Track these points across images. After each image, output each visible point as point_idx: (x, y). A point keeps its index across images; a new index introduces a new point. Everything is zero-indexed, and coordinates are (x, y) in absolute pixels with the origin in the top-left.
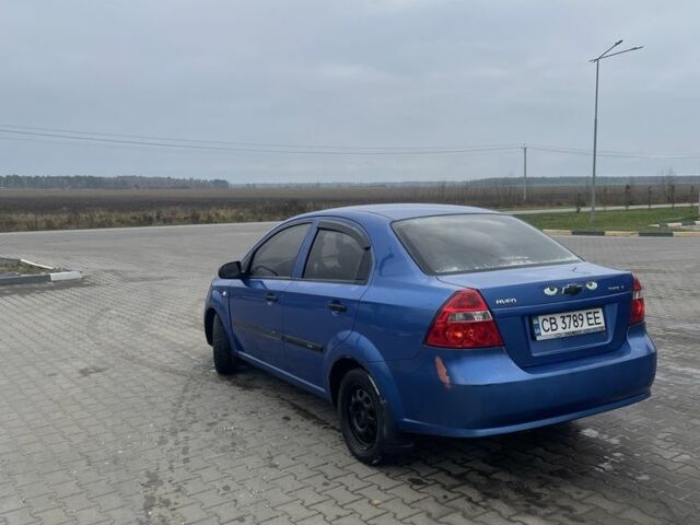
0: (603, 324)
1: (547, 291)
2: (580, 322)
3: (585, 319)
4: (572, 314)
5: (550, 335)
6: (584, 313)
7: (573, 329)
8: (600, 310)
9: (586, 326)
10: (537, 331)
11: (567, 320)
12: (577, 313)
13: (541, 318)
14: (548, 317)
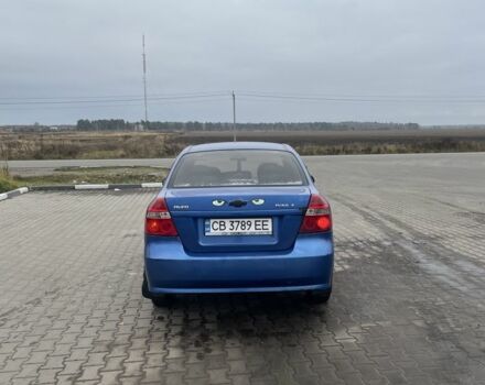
0: (270, 230)
1: (215, 203)
2: (247, 227)
3: (253, 225)
4: (241, 220)
5: (219, 233)
6: (253, 221)
7: (239, 230)
8: (270, 220)
9: (252, 229)
10: (207, 229)
11: (235, 224)
12: (246, 220)
13: (212, 221)
14: (218, 221)
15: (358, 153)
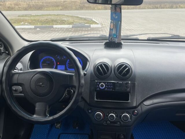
15: (167, 8)
